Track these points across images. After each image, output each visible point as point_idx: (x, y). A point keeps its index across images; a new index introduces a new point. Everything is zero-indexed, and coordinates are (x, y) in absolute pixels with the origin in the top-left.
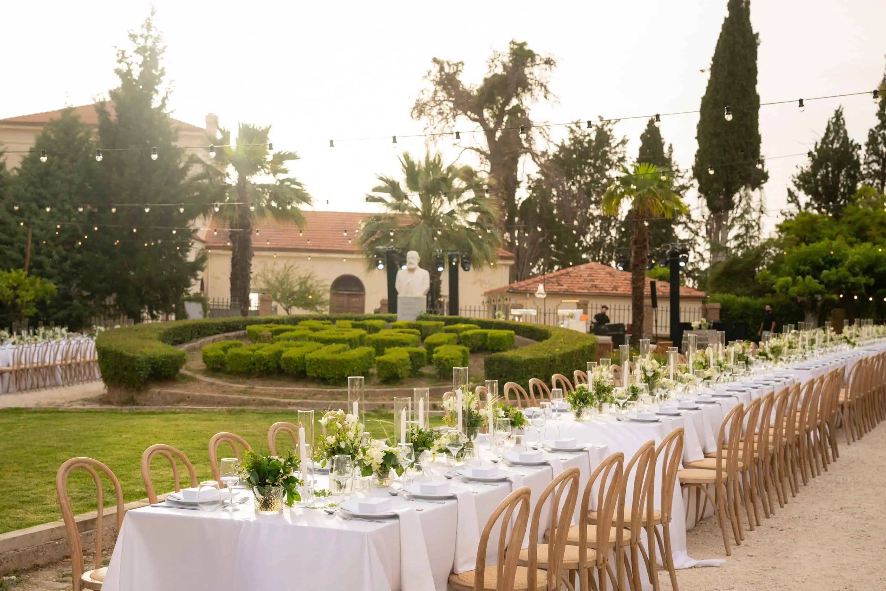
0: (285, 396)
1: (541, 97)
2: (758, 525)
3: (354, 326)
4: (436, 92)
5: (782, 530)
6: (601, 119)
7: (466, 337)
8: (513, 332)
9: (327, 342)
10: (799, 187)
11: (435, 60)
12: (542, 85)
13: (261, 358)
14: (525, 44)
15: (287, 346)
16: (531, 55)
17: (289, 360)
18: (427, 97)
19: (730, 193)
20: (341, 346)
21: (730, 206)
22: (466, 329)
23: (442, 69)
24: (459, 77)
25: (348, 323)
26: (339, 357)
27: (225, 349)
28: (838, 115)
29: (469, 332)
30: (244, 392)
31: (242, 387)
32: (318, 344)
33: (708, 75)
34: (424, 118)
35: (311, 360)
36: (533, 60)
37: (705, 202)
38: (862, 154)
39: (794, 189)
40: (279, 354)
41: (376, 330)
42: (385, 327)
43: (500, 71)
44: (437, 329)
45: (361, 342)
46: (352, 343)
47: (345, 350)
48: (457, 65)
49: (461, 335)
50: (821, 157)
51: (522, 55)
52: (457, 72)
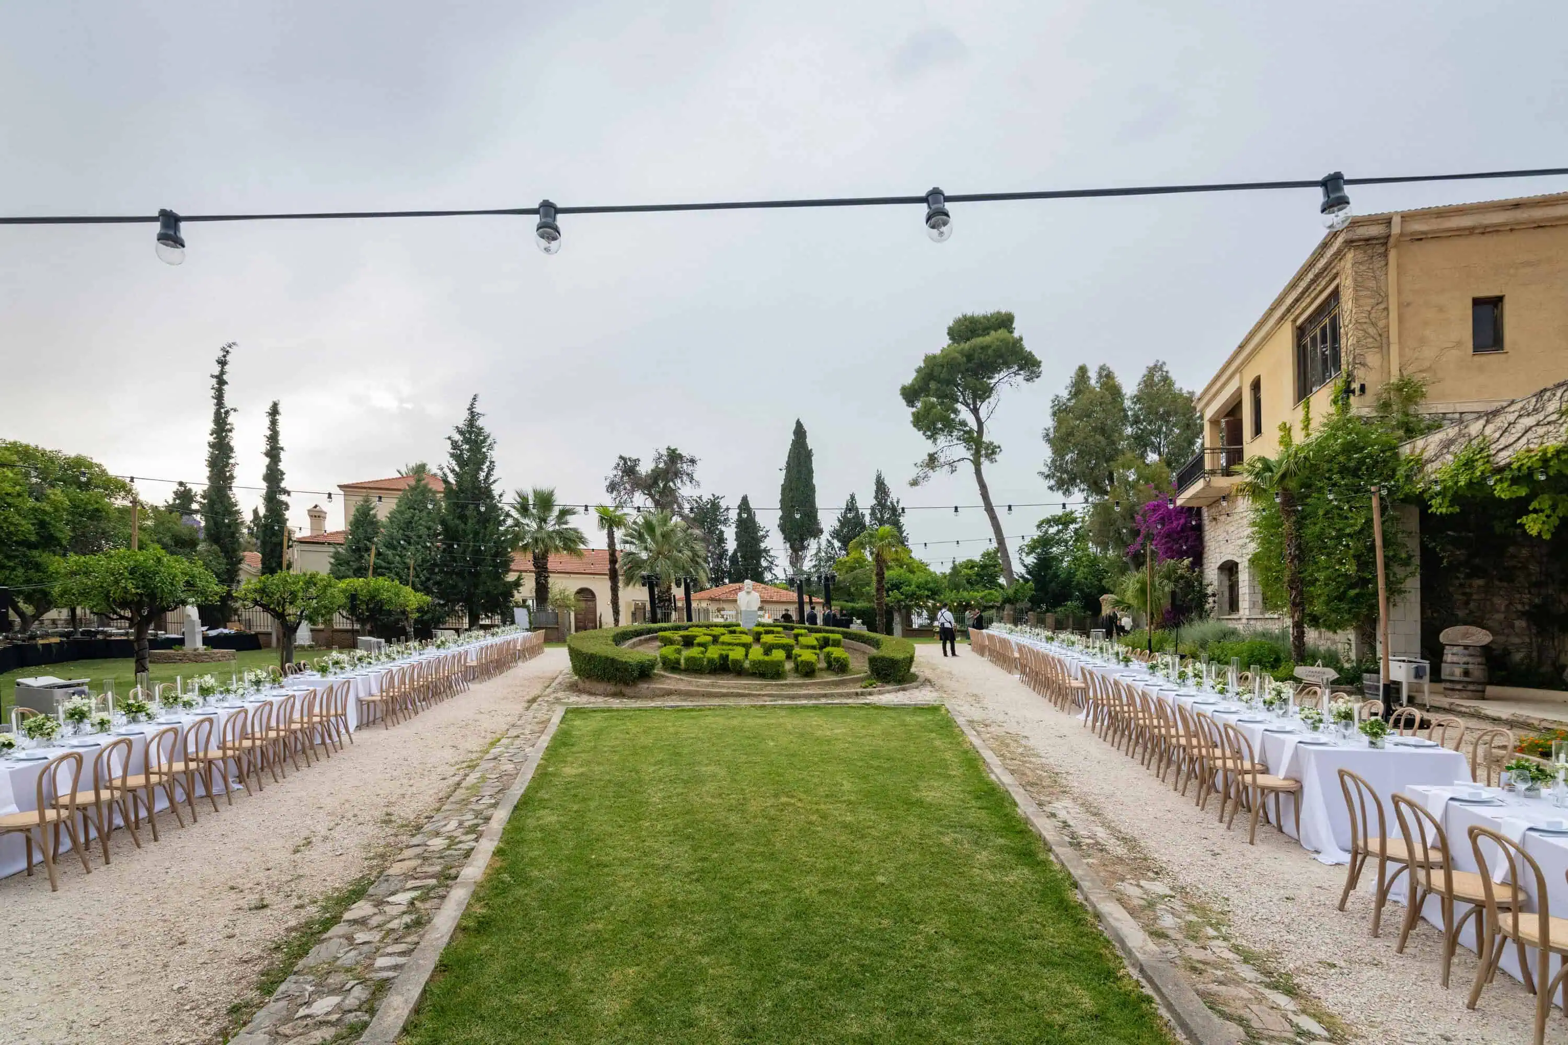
1: (688, 483)
4: (623, 476)
6: (714, 495)
10: (833, 538)
11: (621, 457)
12: (688, 474)
14: (676, 449)
16: (680, 457)
18: (617, 480)
19: (802, 540)
21: (804, 548)
23: (625, 463)
24: (638, 468)
28: (853, 497)
33: (784, 472)
34: (615, 493)
36: (681, 460)
37: (788, 545)
38: (867, 519)
39: (830, 539)
43: (661, 465)
48: (635, 461)
50: (844, 522)
51: (674, 457)
52: (636, 465)
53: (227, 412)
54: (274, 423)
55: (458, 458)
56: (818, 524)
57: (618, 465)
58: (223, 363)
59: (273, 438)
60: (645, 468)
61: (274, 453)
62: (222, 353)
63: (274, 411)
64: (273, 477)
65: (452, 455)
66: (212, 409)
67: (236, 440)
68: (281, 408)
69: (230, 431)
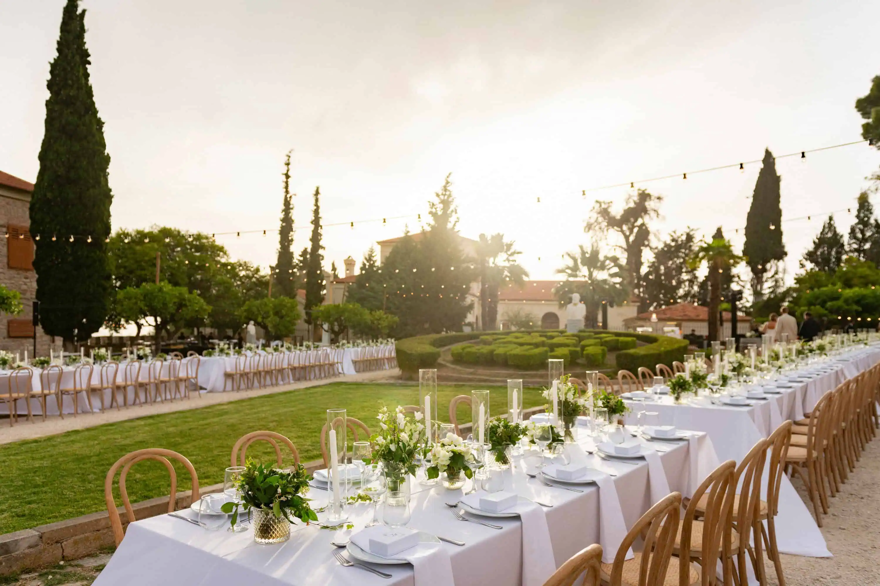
0: (495, 376)
1: (655, 217)
2: (838, 491)
3: (541, 336)
4: (597, 218)
5: (862, 498)
6: (688, 228)
7: (606, 342)
8: (635, 339)
9: (521, 344)
10: (806, 259)
11: (597, 202)
12: (655, 211)
13: (482, 354)
14: (645, 190)
15: (499, 347)
16: (649, 195)
17: (498, 355)
18: (592, 221)
19: (765, 263)
20: (529, 347)
21: (764, 270)
22: (606, 337)
23: (601, 206)
24: (609, 210)
25: (537, 334)
26: (527, 353)
27: (463, 349)
28: (830, 219)
29: (608, 339)
30: (471, 373)
31: (471, 370)
32: (516, 346)
33: (751, 200)
34: (591, 232)
35: (510, 355)
36: (650, 198)
37: (749, 269)
38: (846, 238)
40: (492, 352)
41: (552, 337)
42: (558, 336)
43: (632, 205)
44: (589, 337)
45: (543, 344)
46: (537, 345)
47: (531, 349)
48: (609, 203)
49: (603, 340)
50: (820, 242)
51: (644, 196)
52: (609, 207)
53: (291, 197)
54: (317, 200)
55: (434, 215)
56: (783, 247)
57: (594, 208)
58: (288, 164)
59: (316, 212)
61: (316, 222)
62: (287, 158)
63: (317, 193)
64: (316, 238)
65: (431, 213)
66: (283, 195)
67: (294, 214)
68: (321, 190)
69: (292, 209)
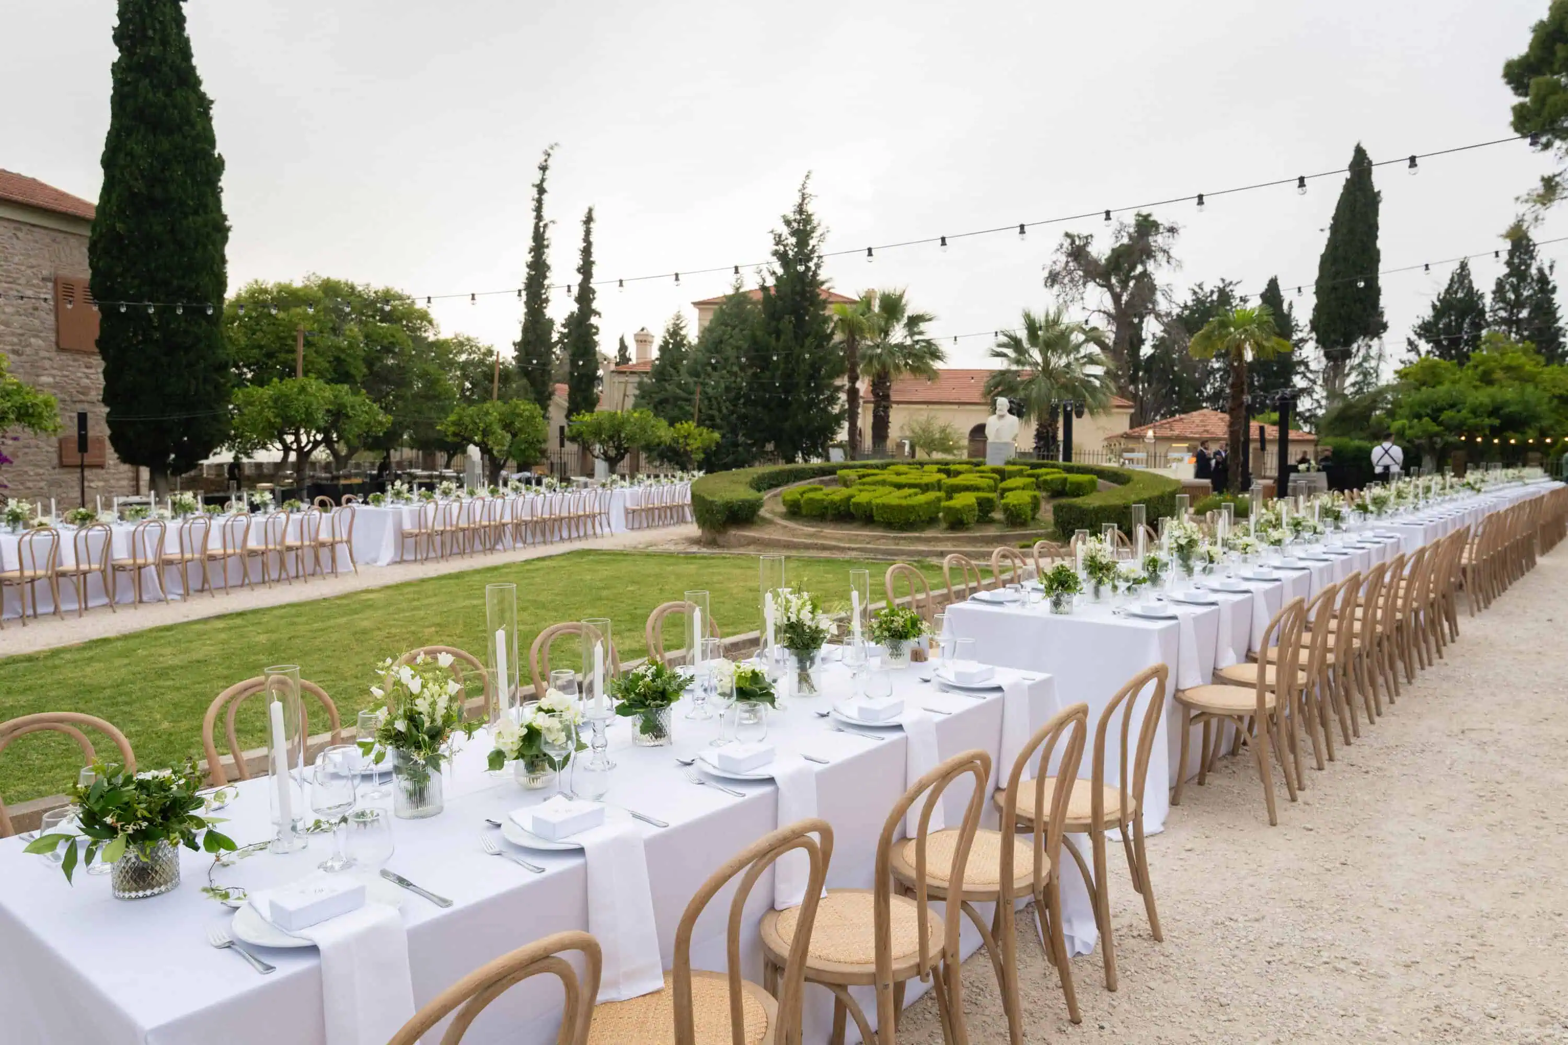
0: (850, 541)
1: (1164, 263)
3: (940, 471)
4: (1067, 262)
6: (1223, 280)
7: (1045, 482)
8: (1095, 477)
9: (899, 486)
10: (1420, 336)
11: (1067, 235)
12: (1164, 251)
13: (832, 503)
14: (1149, 215)
15: (861, 491)
16: (1155, 225)
17: (857, 505)
18: (1058, 267)
19: (1348, 343)
20: (912, 491)
21: (1348, 355)
22: (1047, 474)
23: (1073, 242)
24: (1089, 249)
25: (935, 467)
26: (904, 502)
27: (802, 494)
28: (1463, 266)
29: (1049, 477)
30: (811, 536)
31: (813, 530)
32: (892, 489)
33: (1327, 234)
34: (1056, 287)
35: (877, 506)
36: (1157, 230)
37: (1322, 353)
38: (1488, 300)
39: (1414, 337)
40: (850, 498)
41: (958, 473)
42: (970, 472)
43: (1125, 240)
44: (1020, 473)
45: (938, 486)
46: (925, 488)
47: (916, 494)
48: (1087, 238)
49: (1041, 479)
50: (1444, 307)
51: (1146, 226)
52: (1087, 244)
53: (545, 226)
54: (588, 233)
55: (782, 257)
56: (1381, 314)
57: (1061, 246)
58: (544, 169)
59: (587, 252)
60: (1101, 249)
61: (586, 269)
62: (544, 157)
63: (589, 220)
64: (585, 296)
65: (776, 253)
66: (532, 222)
67: (550, 256)
68: (595, 215)
69: (547, 246)
